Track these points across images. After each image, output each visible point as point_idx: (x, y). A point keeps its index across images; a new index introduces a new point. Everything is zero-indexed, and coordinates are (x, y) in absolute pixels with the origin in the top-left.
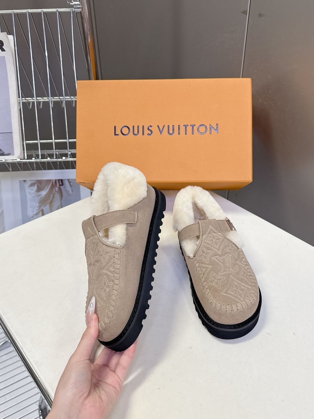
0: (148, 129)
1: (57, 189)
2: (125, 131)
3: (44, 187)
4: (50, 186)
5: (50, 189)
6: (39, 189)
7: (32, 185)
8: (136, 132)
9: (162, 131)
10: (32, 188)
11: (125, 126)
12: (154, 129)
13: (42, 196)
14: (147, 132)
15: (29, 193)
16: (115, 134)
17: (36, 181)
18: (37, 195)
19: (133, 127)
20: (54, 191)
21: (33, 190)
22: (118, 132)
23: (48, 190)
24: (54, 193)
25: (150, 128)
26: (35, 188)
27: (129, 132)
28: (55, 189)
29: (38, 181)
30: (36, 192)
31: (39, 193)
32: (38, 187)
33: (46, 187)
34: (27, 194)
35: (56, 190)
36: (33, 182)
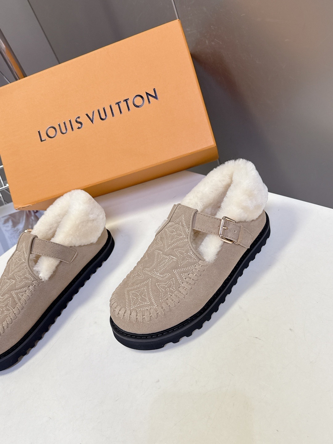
0: (76, 121)
1: (33, 218)
2: (51, 132)
3: (19, 220)
4: (25, 217)
5: (25, 221)
6: (15, 224)
7: (6, 221)
8: (64, 130)
9: (93, 119)
10: (7, 224)
11: (50, 128)
12: (84, 119)
13: (20, 230)
14: (76, 125)
15: (6, 230)
16: (42, 141)
17: (9, 216)
18: (15, 231)
19: (59, 125)
20: (31, 220)
21: (8, 226)
22: (44, 137)
23: (24, 221)
24: (31, 223)
25: (78, 120)
26: (10, 223)
27: (56, 133)
28: (31, 218)
29: (11, 215)
30: (12, 228)
31: (16, 228)
32: (13, 221)
33: (21, 219)
34: (4, 232)
35: (32, 220)
36: (6, 218)
